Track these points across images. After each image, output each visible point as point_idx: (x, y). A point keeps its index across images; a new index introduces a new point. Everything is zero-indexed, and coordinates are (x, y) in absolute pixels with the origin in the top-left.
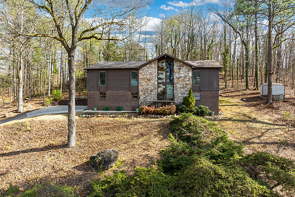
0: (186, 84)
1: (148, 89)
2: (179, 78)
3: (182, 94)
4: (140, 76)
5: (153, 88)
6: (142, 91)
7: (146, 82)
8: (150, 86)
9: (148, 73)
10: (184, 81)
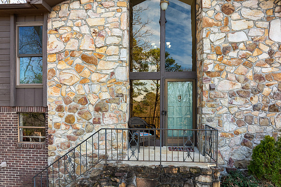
0: (259, 78)
1: (84, 101)
2: (225, 51)
3: (239, 123)
4: (53, 43)
5: (106, 96)
6: (60, 109)
7: (79, 69)
8: (96, 88)
9: (85, 30)
10: (249, 65)
